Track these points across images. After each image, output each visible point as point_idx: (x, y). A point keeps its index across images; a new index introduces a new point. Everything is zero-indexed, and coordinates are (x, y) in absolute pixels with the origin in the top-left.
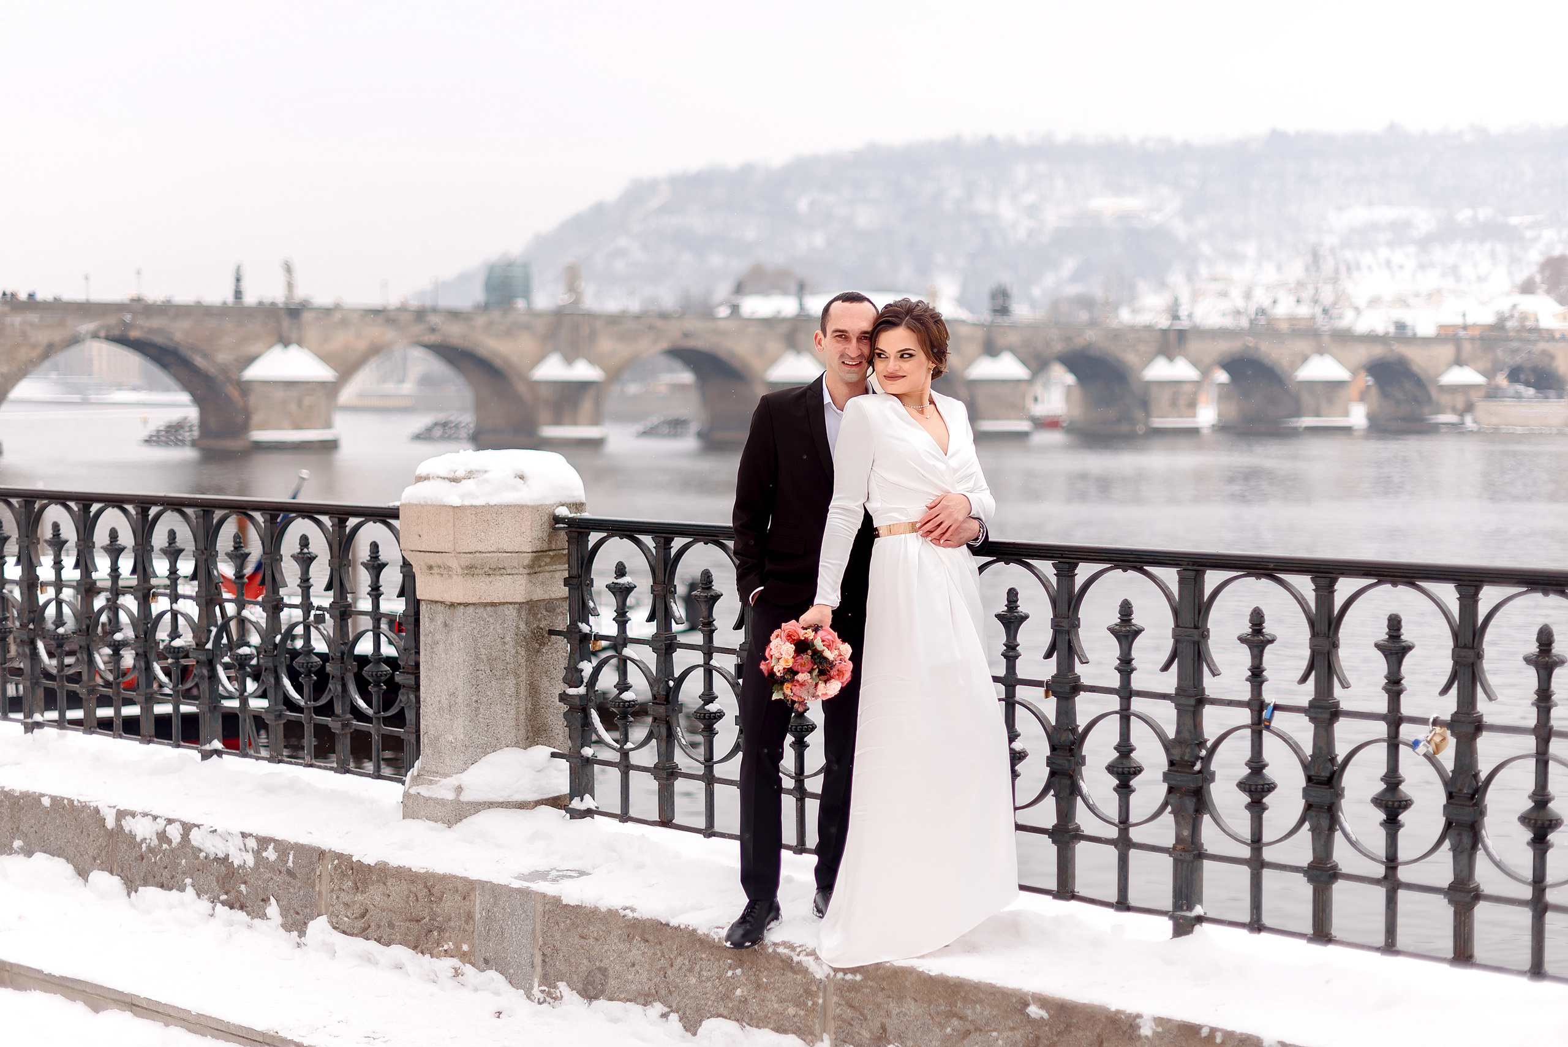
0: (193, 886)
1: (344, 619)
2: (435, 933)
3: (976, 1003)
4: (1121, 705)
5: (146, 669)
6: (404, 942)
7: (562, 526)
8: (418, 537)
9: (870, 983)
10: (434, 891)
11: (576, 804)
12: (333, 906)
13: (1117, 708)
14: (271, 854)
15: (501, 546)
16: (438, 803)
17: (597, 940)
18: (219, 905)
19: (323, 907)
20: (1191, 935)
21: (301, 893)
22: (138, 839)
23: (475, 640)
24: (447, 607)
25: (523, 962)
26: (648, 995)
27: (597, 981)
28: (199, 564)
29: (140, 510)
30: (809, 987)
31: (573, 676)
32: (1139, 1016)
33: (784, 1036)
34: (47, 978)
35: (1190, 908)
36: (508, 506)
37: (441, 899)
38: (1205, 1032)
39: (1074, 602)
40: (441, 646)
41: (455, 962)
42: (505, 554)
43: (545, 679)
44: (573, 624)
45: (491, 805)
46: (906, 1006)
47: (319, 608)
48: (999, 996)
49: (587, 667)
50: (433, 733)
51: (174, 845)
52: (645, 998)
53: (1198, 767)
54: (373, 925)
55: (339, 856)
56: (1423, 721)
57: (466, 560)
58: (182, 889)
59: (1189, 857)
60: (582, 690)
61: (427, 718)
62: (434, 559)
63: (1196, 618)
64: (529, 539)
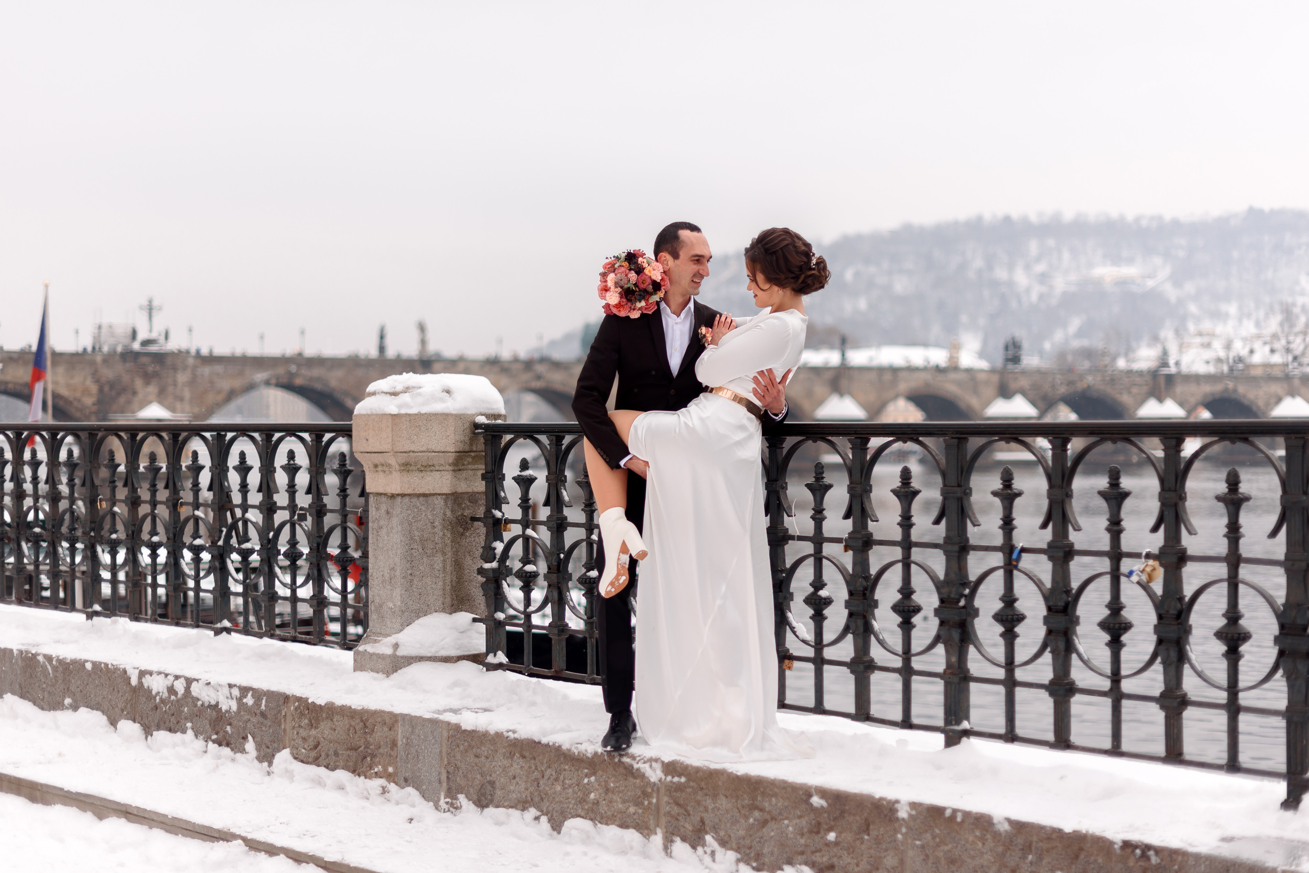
0: (193, 729)
1: (320, 517)
2: (369, 759)
3: (772, 796)
4: (903, 554)
5: (175, 564)
6: (346, 768)
7: (480, 431)
8: (366, 440)
9: (692, 784)
10: (368, 724)
11: (491, 659)
12: (294, 740)
13: (900, 557)
14: (249, 700)
15: (430, 447)
16: (379, 657)
17: (487, 758)
18: (210, 743)
19: (287, 741)
20: (958, 746)
21: (271, 731)
22: (154, 693)
23: (410, 524)
24: (389, 498)
25: (433, 779)
26: (526, 802)
27: (488, 793)
28: (214, 477)
29: (171, 436)
30: (646, 789)
31: (488, 553)
32: (897, 802)
33: (626, 830)
34: (67, 794)
35: (958, 723)
36: (436, 415)
37: (373, 731)
38: (948, 813)
39: (865, 470)
40: (384, 531)
41: (382, 782)
42: (433, 454)
43: (468, 558)
44: (488, 512)
45: (421, 659)
46: (719, 802)
47: (302, 509)
48: (789, 790)
49: (499, 547)
50: (378, 601)
51: (179, 696)
52: (522, 805)
53: (962, 603)
54: (323, 754)
55: (299, 699)
56: (1137, 555)
57: (402, 458)
58: (184, 731)
59: (956, 680)
60: (494, 565)
61: (373, 589)
62: (378, 459)
63: (960, 478)
64: (453, 442)
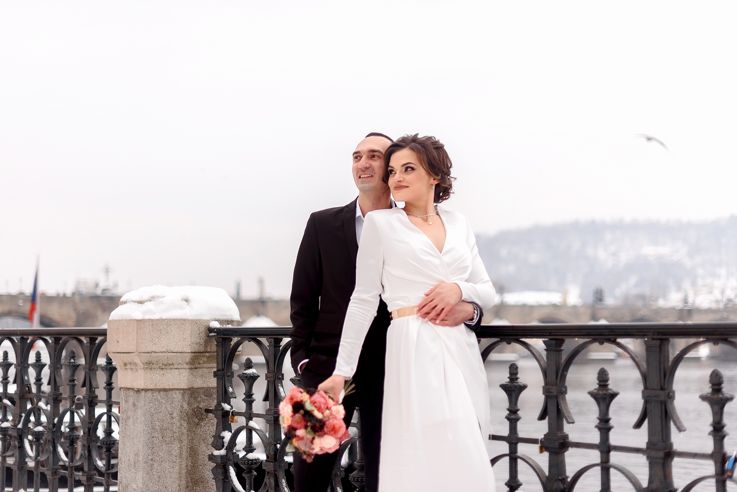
1: (91, 406)
4: (602, 458)
7: (213, 334)
8: (117, 343)
15: (169, 348)
23: (152, 415)
24: (135, 393)
28: (17, 373)
31: (217, 441)
36: (175, 320)
39: (560, 371)
40: (131, 421)
42: (172, 354)
43: (203, 445)
44: (219, 405)
47: (79, 399)
49: (227, 435)
50: (125, 482)
57: (146, 358)
60: (223, 452)
61: (121, 472)
62: (127, 358)
63: (662, 381)
64: (189, 343)
